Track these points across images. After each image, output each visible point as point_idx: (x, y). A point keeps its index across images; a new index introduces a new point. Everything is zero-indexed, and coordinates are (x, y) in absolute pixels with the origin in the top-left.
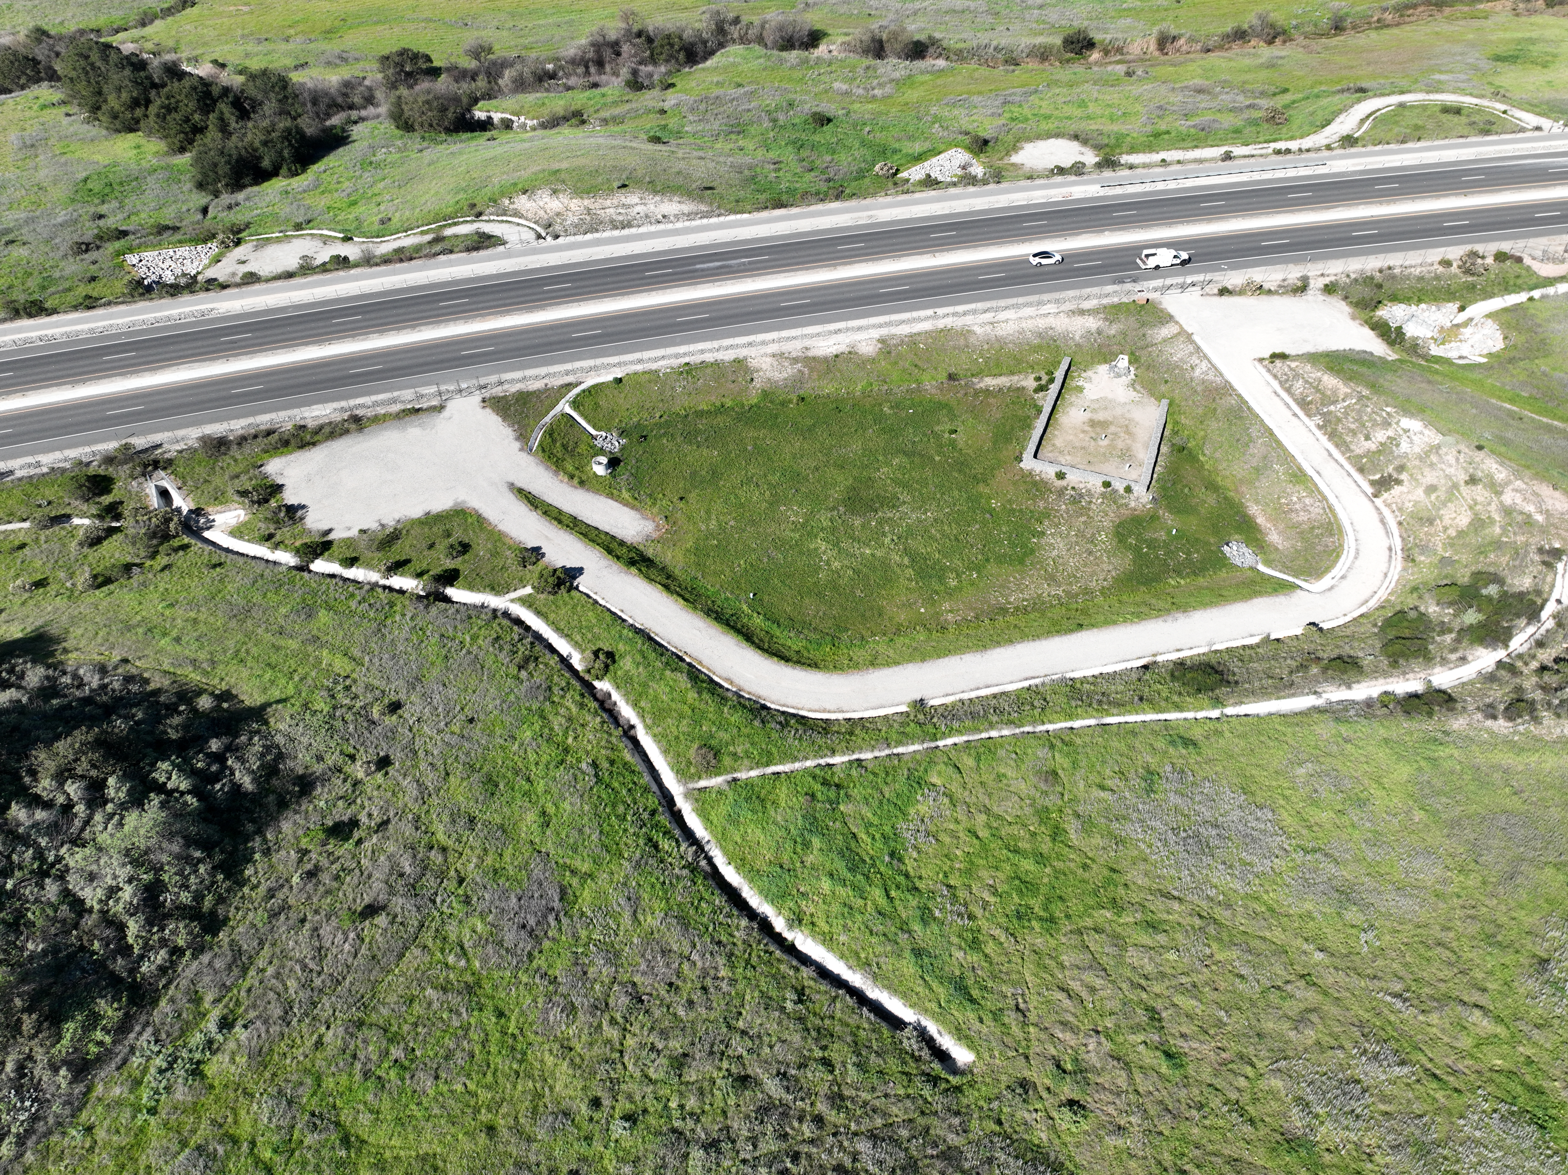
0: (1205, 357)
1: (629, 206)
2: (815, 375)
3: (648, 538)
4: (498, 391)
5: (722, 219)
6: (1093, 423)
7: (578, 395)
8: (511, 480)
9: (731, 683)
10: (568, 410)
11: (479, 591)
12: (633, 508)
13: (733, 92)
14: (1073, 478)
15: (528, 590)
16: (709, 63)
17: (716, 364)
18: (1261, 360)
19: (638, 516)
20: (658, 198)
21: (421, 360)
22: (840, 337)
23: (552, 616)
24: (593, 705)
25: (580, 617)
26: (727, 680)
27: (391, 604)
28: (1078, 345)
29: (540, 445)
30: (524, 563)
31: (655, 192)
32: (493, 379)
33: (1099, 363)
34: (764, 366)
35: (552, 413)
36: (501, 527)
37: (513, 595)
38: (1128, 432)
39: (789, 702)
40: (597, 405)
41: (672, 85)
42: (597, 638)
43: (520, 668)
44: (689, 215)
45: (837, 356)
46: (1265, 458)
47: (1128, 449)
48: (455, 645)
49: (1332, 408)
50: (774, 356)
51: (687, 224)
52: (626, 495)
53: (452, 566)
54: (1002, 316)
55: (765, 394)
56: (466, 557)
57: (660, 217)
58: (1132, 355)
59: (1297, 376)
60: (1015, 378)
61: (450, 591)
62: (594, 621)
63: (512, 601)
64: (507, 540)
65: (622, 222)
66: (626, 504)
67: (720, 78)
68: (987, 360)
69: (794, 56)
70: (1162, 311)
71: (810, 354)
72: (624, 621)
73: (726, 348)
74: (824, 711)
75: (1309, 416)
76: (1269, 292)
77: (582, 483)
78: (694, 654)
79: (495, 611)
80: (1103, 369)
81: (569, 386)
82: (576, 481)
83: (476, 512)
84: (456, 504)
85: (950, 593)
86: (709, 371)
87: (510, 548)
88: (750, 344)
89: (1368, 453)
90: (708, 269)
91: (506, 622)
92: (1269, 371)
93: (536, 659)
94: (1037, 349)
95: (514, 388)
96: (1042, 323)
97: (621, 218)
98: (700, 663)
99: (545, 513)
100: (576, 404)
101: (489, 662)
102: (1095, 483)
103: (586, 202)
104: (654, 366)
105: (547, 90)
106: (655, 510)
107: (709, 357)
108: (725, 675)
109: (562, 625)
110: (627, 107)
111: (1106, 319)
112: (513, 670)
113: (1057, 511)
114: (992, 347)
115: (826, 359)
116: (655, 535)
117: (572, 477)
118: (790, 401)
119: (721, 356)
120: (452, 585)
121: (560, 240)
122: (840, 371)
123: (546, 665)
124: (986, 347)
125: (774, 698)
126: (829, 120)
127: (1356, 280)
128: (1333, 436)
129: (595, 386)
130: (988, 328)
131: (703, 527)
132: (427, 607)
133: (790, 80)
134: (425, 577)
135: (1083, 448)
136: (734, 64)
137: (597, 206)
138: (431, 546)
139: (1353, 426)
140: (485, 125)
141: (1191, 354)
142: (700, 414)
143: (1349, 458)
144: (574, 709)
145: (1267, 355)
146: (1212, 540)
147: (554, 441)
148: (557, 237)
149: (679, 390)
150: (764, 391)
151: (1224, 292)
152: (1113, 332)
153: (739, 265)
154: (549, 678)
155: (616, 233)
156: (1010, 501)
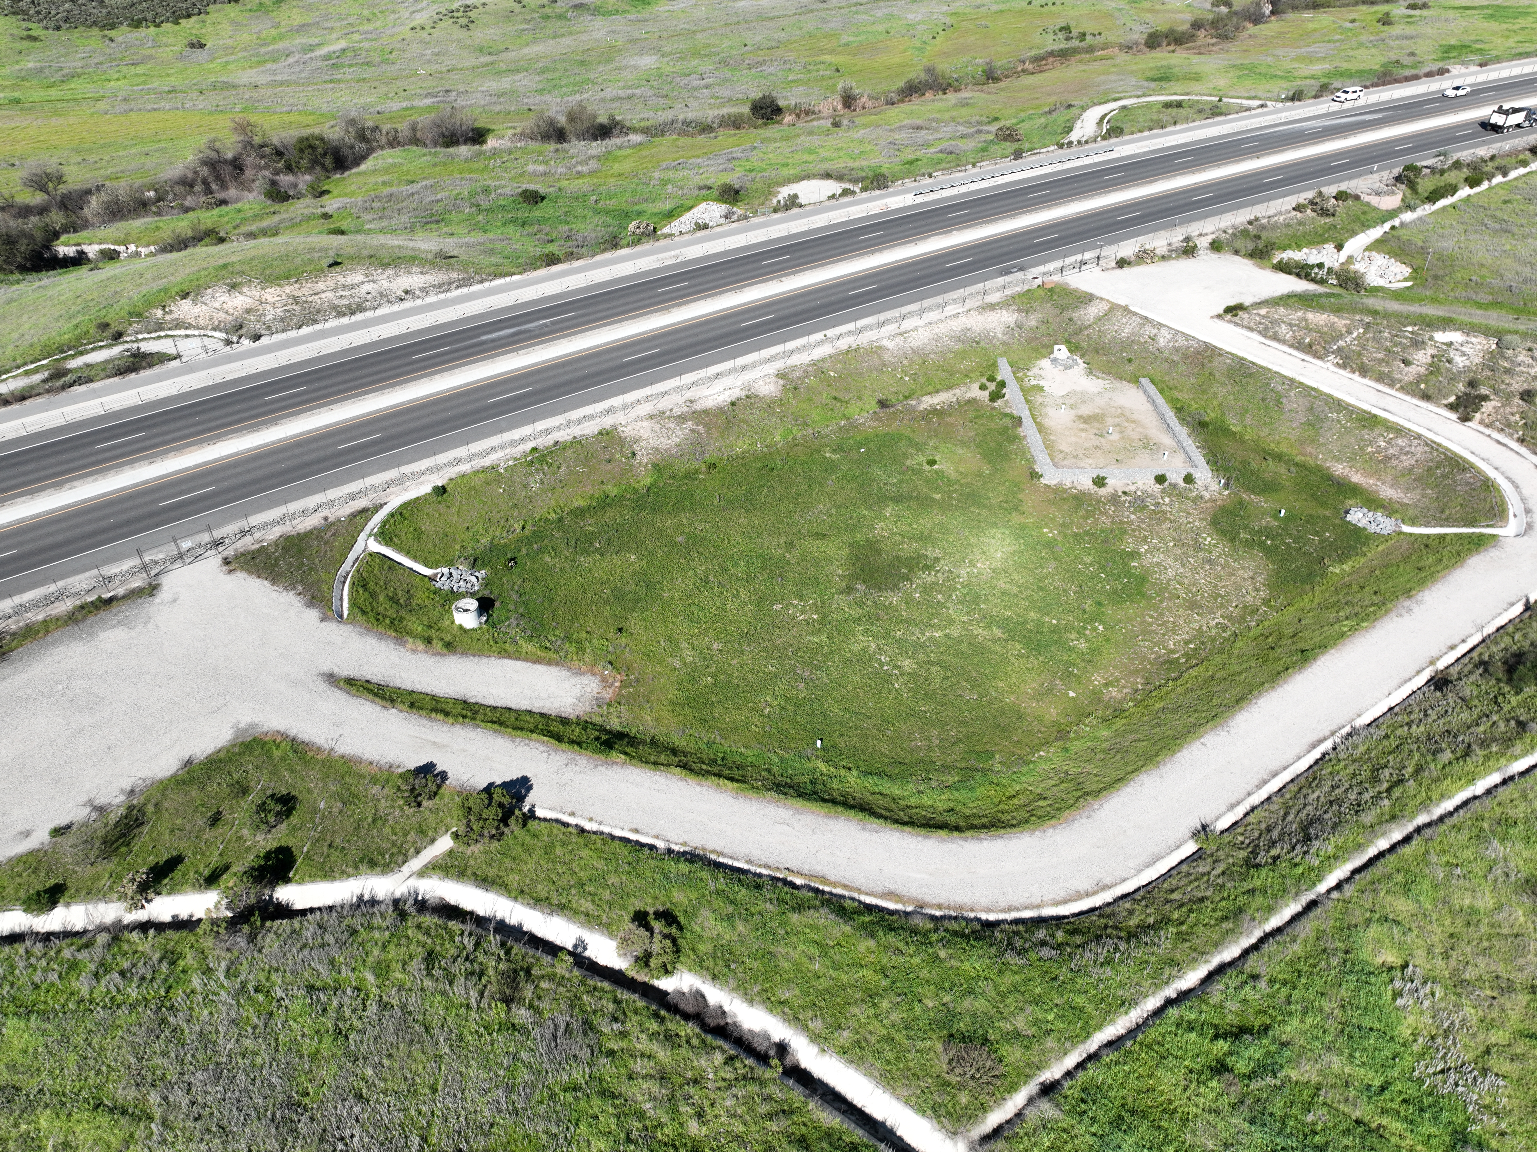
0: (1160, 324)
1: (352, 287)
2: (715, 433)
3: (599, 702)
4: (247, 543)
5: (487, 285)
6: (1086, 420)
7: (385, 523)
8: (326, 668)
9: (898, 898)
10: (375, 547)
11: (345, 875)
12: (550, 663)
13: (407, 189)
14: (1116, 482)
15: (444, 844)
16: (363, 167)
17: (575, 442)
18: (1219, 316)
19: (565, 673)
20: (390, 272)
21: (88, 528)
22: (726, 381)
23: (513, 879)
24: (690, 1029)
25: (568, 864)
26: (888, 895)
27: (171, 957)
28: (1004, 343)
29: (353, 603)
30: (415, 798)
31: (385, 266)
32: (230, 529)
33: (1037, 358)
34: (644, 434)
35: (351, 557)
36: (342, 749)
37: (416, 864)
38: (1128, 420)
39: (1014, 899)
40: (418, 534)
41: (328, 192)
42: (623, 894)
43: (508, 1001)
44: (440, 286)
45: (733, 404)
46: (1311, 409)
47: (1146, 437)
48: (348, 998)
49: (1341, 343)
50: (651, 417)
51: (442, 296)
52: (527, 647)
53: (273, 845)
54: (907, 324)
55: (657, 468)
56: (294, 819)
57: (401, 293)
58: (1068, 342)
59: (1275, 323)
60: (957, 391)
61: (285, 894)
62: (600, 864)
63: (422, 873)
64: (365, 769)
65: (349, 307)
66: (537, 661)
67: (386, 178)
68: (915, 377)
69: (464, 150)
70: (1076, 290)
71: (698, 406)
72: (652, 847)
73: (580, 422)
74: (1079, 896)
75: (1320, 358)
76: (1163, 258)
77: (450, 646)
78: (806, 868)
79: (396, 902)
80: (1045, 363)
81: (365, 513)
82: (438, 645)
83: (284, 736)
84: (239, 732)
85: (1090, 659)
86: (569, 453)
87: (374, 780)
88: (609, 411)
89: (1420, 379)
90: (499, 339)
91: (429, 920)
92: (1237, 324)
93: (528, 971)
94: (963, 355)
95: (273, 534)
96: (956, 325)
97: (345, 302)
98: (825, 880)
99: (412, 705)
100: (385, 535)
101: (437, 1010)
102: (1145, 482)
103: (288, 289)
104: (487, 461)
105: (159, 214)
106: (588, 658)
107: (563, 436)
108: (879, 889)
109: (542, 890)
110: (276, 218)
111: (1019, 310)
112: (496, 1012)
113: (1131, 523)
114: (912, 362)
115: (720, 411)
116: (608, 694)
117: (429, 641)
118: (697, 472)
119: (577, 431)
120: (287, 881)
121: (264, 341)
122: (746, 422)
123: (551, 977)
124: (905, 362)
125: (985, 902)
126: (543, 198)
127: (1234, 234)
128: (1363, 371)
129: (406, 505)
130: (899, 340)
131: (677, 664)
132: (252, 938)
133: (471, 171)
134: (228, 880)
135: (1097, 447)
136: (394, 165)
137: (305, 291)
138: (216, 819)
139: (1380, 356)
140: (79, 260)
141: (1142, 325)
142: (579, 513)
143: (1402, 389)
144: (663, 1054)
145: (1221, 311)
146: (1328, 513)
147: (373, 595)
148: (257, 337)
149: (535, 487)
150: (654, 466)
151: (1122, 263)
152: (1033, 323)
153: (541, 327)
154: (574, 1002)
155: (345, 320)
156: (1063, 525)
